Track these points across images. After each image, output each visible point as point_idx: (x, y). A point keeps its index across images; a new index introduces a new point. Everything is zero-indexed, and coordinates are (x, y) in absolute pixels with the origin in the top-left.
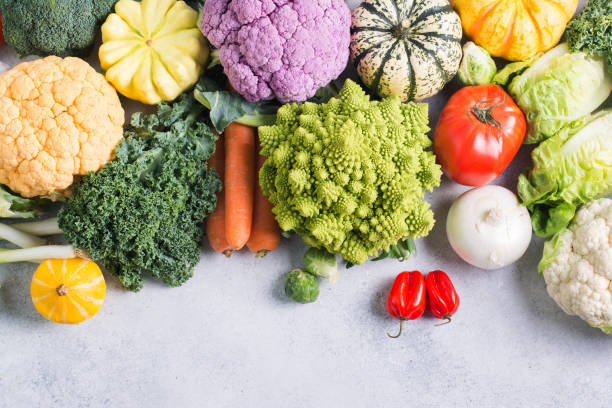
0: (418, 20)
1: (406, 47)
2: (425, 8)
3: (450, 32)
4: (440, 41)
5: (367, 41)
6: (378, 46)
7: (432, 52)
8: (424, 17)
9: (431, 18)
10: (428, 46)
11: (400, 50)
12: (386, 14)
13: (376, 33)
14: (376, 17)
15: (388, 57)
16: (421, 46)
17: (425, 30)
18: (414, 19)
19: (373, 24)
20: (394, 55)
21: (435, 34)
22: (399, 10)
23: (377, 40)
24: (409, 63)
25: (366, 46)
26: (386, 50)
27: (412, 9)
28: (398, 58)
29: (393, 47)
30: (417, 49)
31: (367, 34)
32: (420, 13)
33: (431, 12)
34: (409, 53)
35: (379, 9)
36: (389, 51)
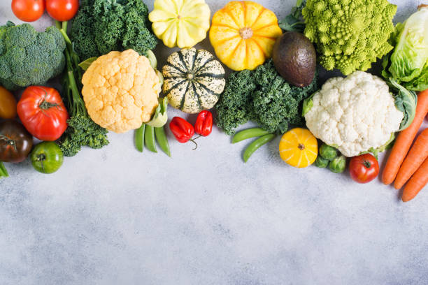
0: (201, 75)
1: (188, 86)
2: (207, 71)
3: (213, 90)
4: (205, 92)
5: (171, 73)
6: (175, 78)
7: (198, 96)
8: (204, 75)
9: (207, 78)
10: (198, 91)
11: (184, 86)
12: (187, 64)
13: (177, 71)
14: (181, 63)
15: (176, 87)
16: (195, 89)
17: (201, 82)
18: (199, 73)
19: (178, 66)
20: (179, 87)
21: (205, 87)
22: (194, 65)
23: (176, 75)
24: (184, 95)
25: (169, 75)
26: (177, 82)
27: (201, 67)
28: (180, 90)
29: (181, 83)
30: (192, 90)
31: (173, 69)
32: (204, 72)
33: (209, 75)
34: (187, 90)
35: (185, 60)
36: (178, 84)
